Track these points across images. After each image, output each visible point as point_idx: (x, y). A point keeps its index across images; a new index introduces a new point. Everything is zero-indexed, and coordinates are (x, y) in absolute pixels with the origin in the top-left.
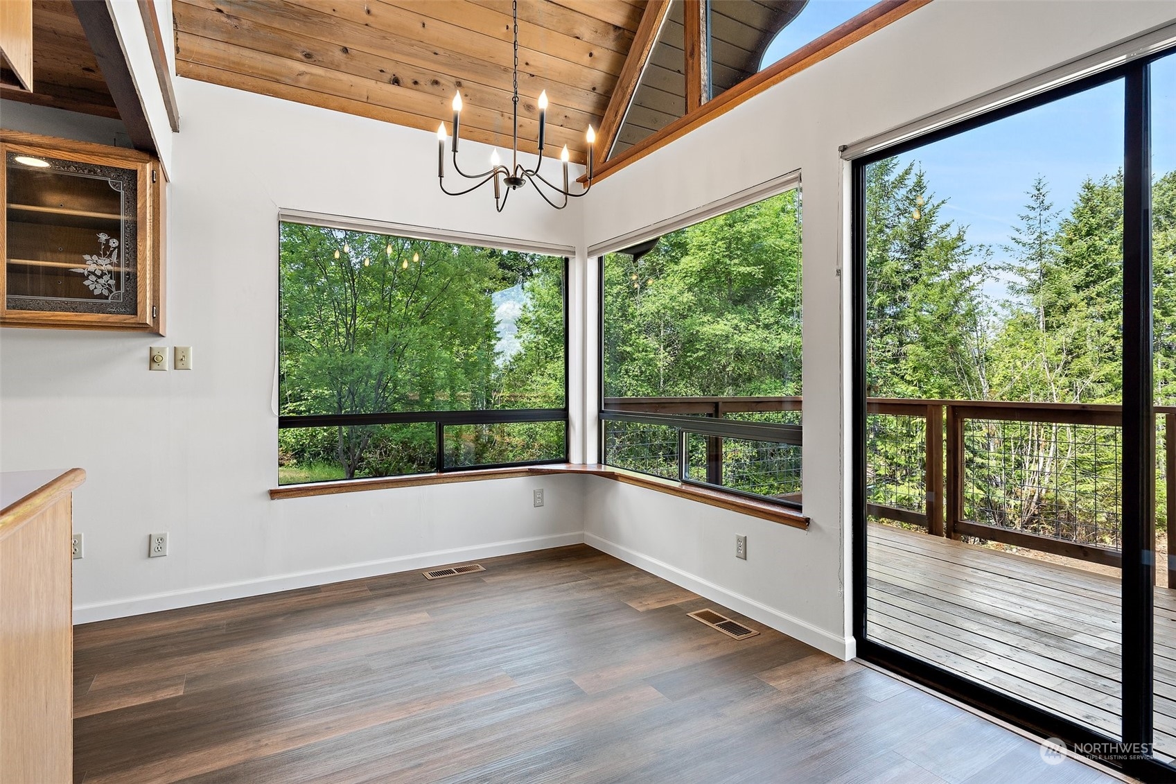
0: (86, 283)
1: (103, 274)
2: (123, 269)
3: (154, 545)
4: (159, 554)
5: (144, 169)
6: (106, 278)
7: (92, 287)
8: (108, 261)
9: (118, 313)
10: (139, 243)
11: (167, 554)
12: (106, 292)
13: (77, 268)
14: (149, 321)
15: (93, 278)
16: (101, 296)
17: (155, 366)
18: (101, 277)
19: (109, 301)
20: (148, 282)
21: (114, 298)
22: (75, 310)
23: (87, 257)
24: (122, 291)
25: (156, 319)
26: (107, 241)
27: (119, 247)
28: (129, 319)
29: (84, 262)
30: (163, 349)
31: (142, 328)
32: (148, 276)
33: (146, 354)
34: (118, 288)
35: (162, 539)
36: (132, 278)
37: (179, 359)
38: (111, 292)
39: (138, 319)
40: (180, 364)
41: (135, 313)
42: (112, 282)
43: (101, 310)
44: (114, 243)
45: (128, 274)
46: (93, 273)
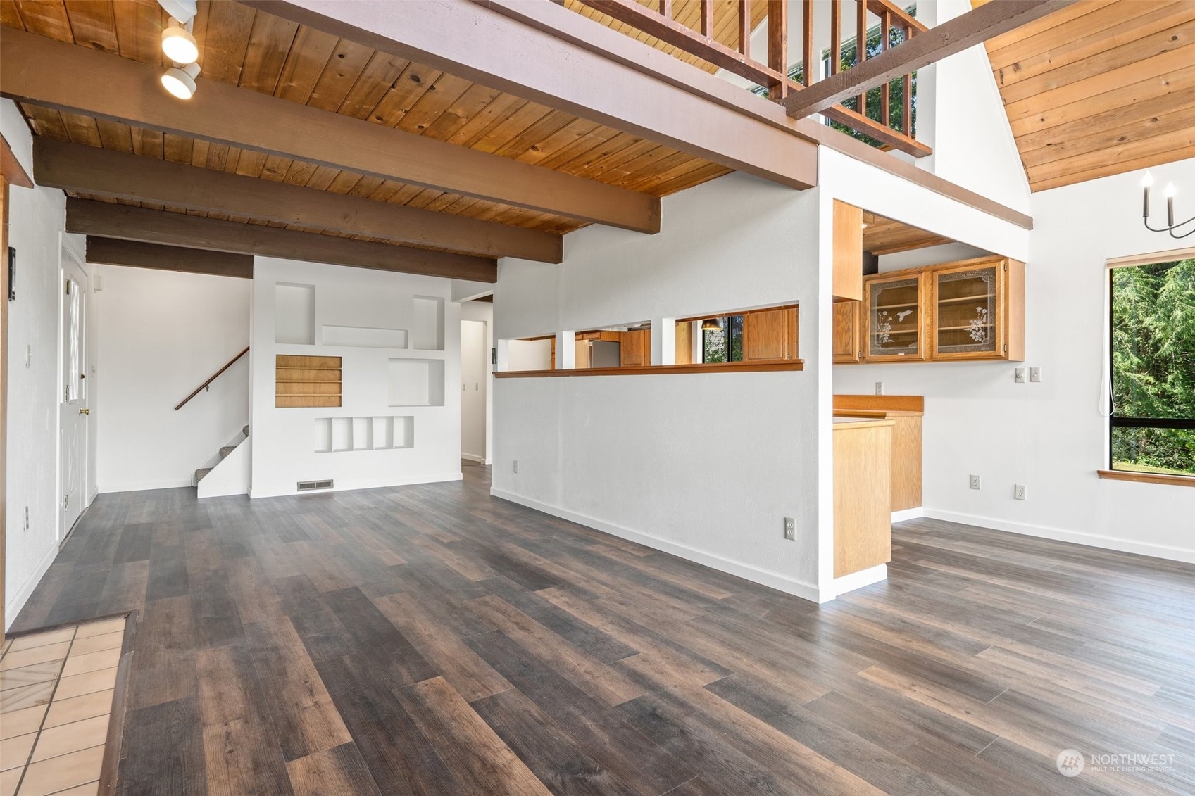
0: (971, 336)
1: (979, 330)
2: (989, 325)
3: (1018, 492)
4: (1020, 498)
5: (999, 265)
6: (981, 331)
7: (974, 338)
8: (981, 322)
9: (987, 350)
10: (997, 309)
11: (1026, 499)
12: (980, 340)
13: (967, 328)
14: (1002, 354)
15: (974, 332)
16: (979, 342)
17: (1018, 380)
18: (977, 332)
19: (982, 344)
20: (1001, 331)
21: (984, 342)
22: (966, 351)
23: (971, 321)
24: (988, 338)
25: (1006, 352)
26: (981, 311)
27: (987, 313)
28: (991, 353)
29: (970, 324)
30: (1023, 369)
31: (999, 358)
32: (1001, 327)
33: (1013, 372)
34: (986, 337)
35: (1022, 489)
36: (993, 329)
37: (1033, 376)
38: (983, 339)
39: (996, 353)
40: (1033, 379)
41: (995, 350)
42: (983, 333)
43: (978, 349)
44: (984, 311)
45: (991, 327)
46: (974, 330)
